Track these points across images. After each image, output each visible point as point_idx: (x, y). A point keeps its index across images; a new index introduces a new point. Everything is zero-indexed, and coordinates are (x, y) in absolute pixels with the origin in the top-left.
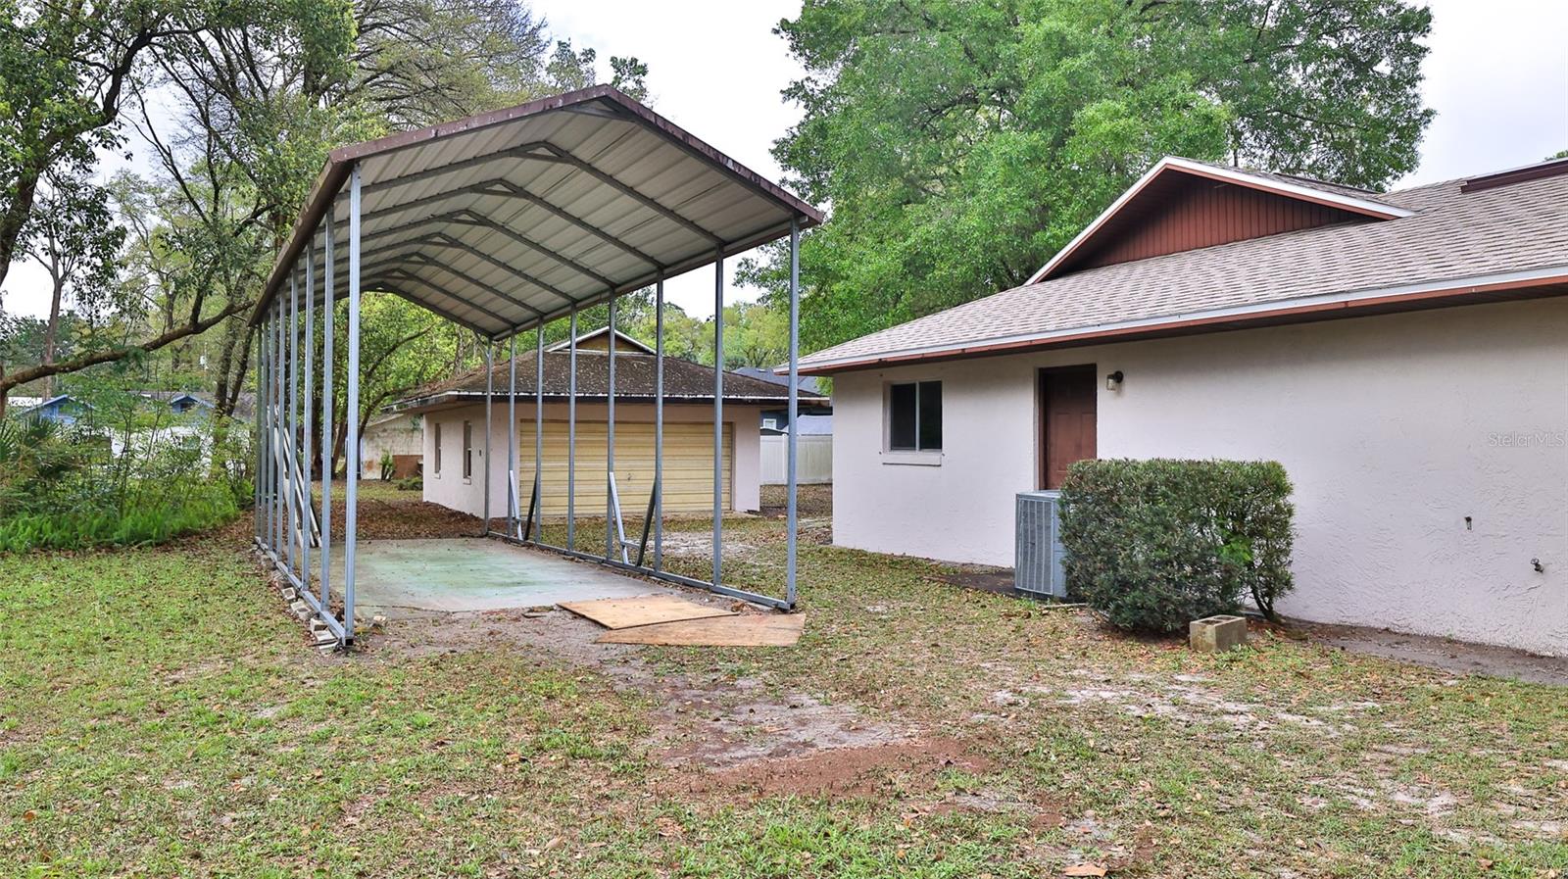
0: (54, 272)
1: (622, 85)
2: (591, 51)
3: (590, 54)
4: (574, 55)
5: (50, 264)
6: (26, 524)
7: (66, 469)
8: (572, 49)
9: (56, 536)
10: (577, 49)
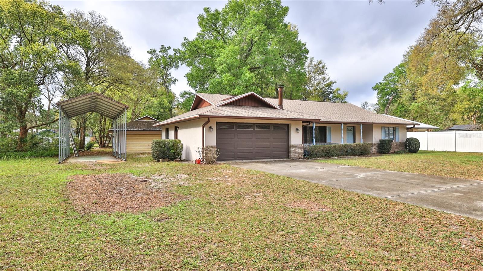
0: (49, 99)
1: (176, 55)
2: (170, 47)
3: (169, 48)
4: (165, 48)
5: (48, 98)
6: (29, 153)
7: (37, 144)
8: (165, 46)
9: (34, 155)
10: (166, 46)
